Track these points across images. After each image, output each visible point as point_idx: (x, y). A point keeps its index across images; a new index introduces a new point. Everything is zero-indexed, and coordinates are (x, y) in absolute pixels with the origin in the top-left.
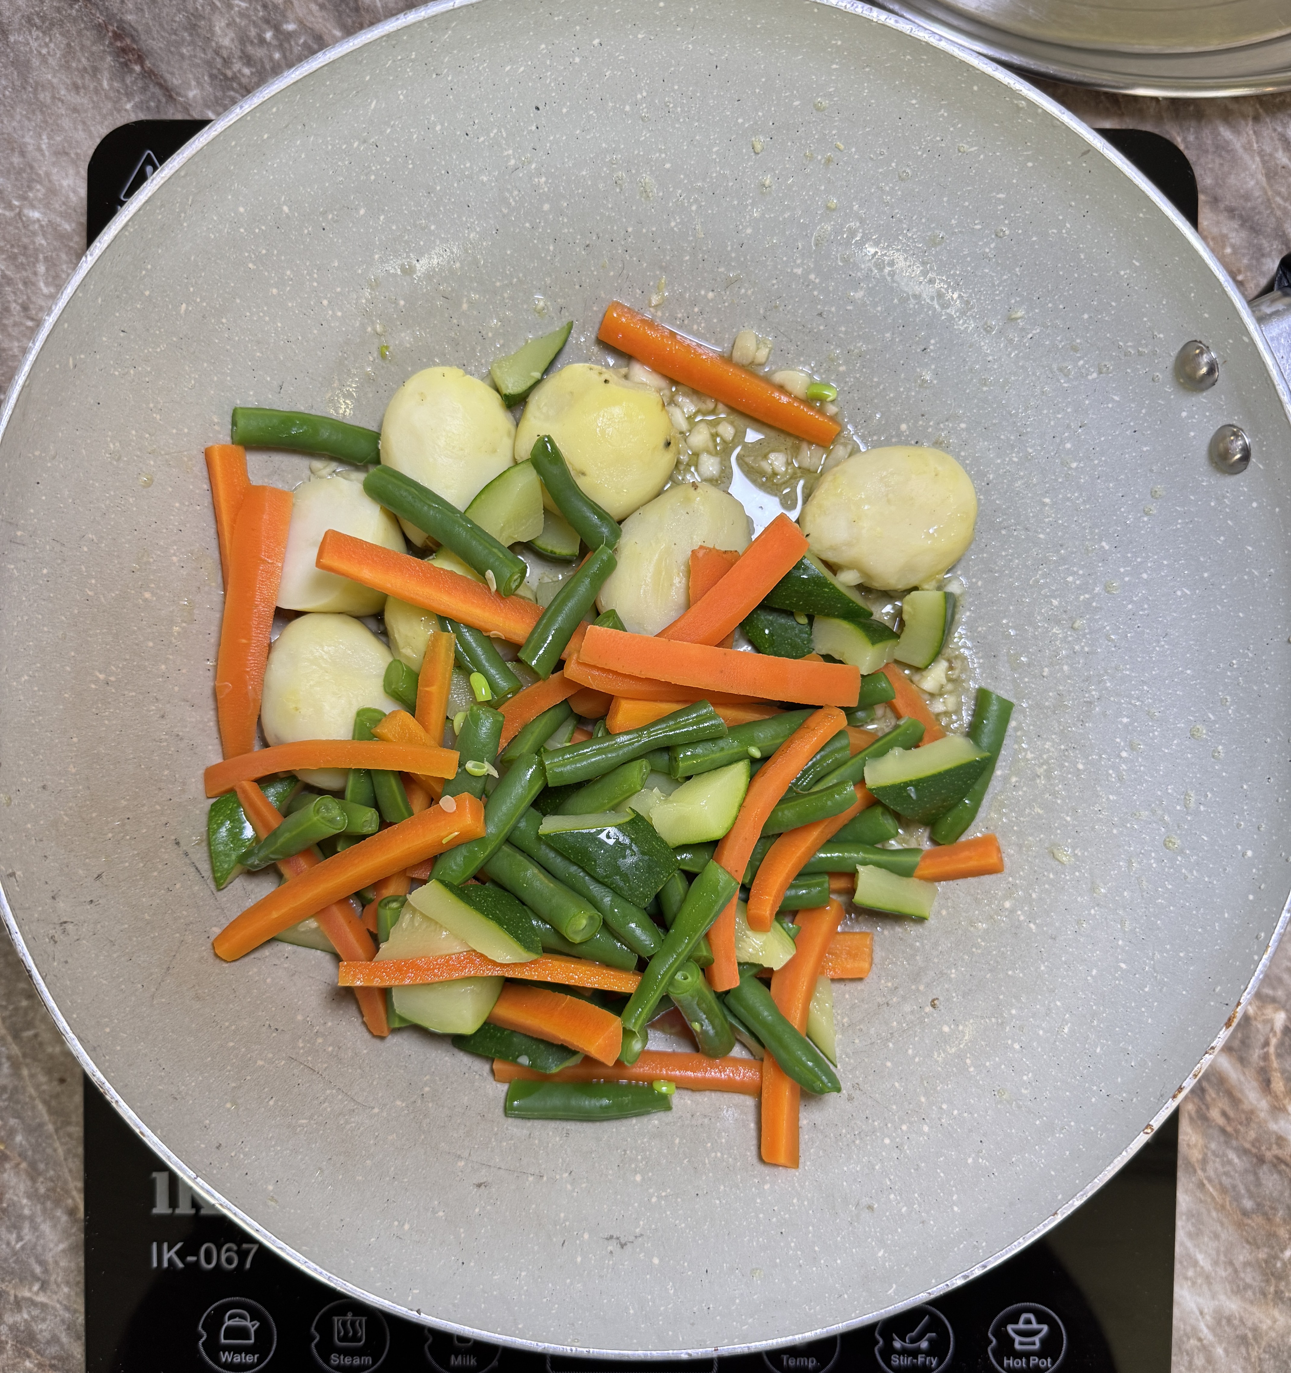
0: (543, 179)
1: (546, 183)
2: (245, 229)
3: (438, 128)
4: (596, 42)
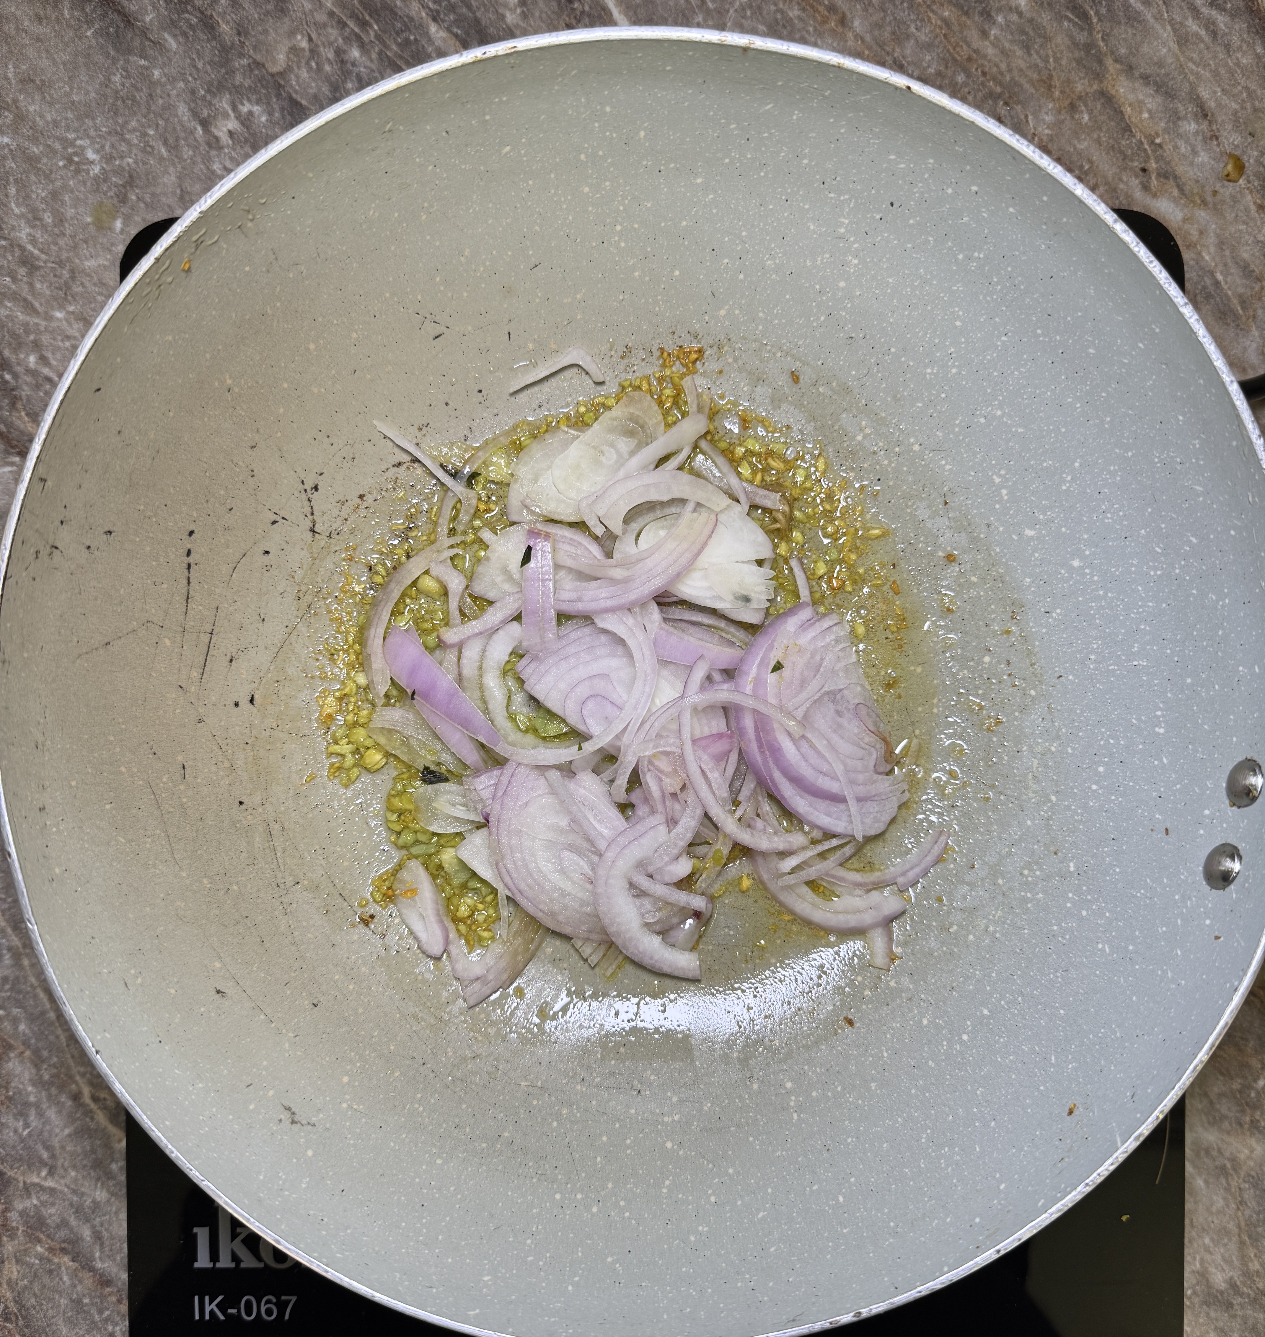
0: (856, 261)
1: (856, 265)
2: (600, 126)
3: (806, 161)
4: (974, 189)
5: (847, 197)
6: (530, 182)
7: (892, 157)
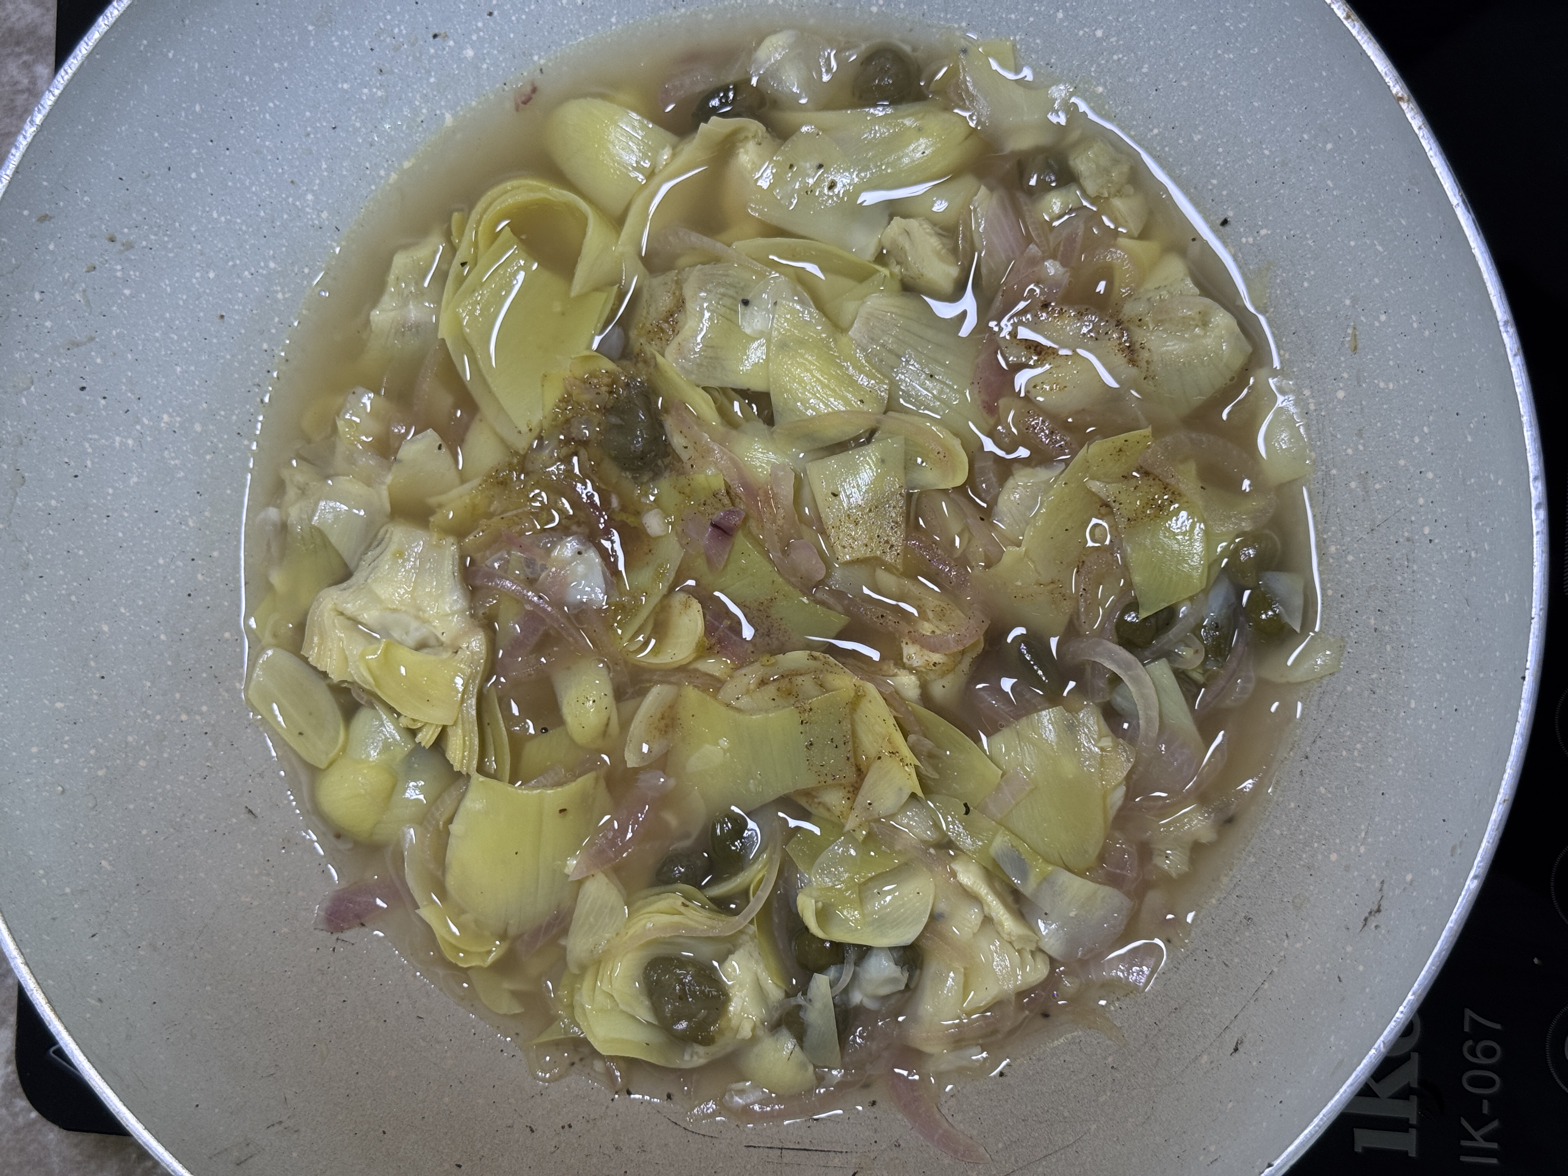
0: (166, 417)
1: (170, 415)
2: (58, 757)
3: (53, 503)
4: (37, 296)
5: (87, 445)
6: (144, 832)
7: (24, 401)
